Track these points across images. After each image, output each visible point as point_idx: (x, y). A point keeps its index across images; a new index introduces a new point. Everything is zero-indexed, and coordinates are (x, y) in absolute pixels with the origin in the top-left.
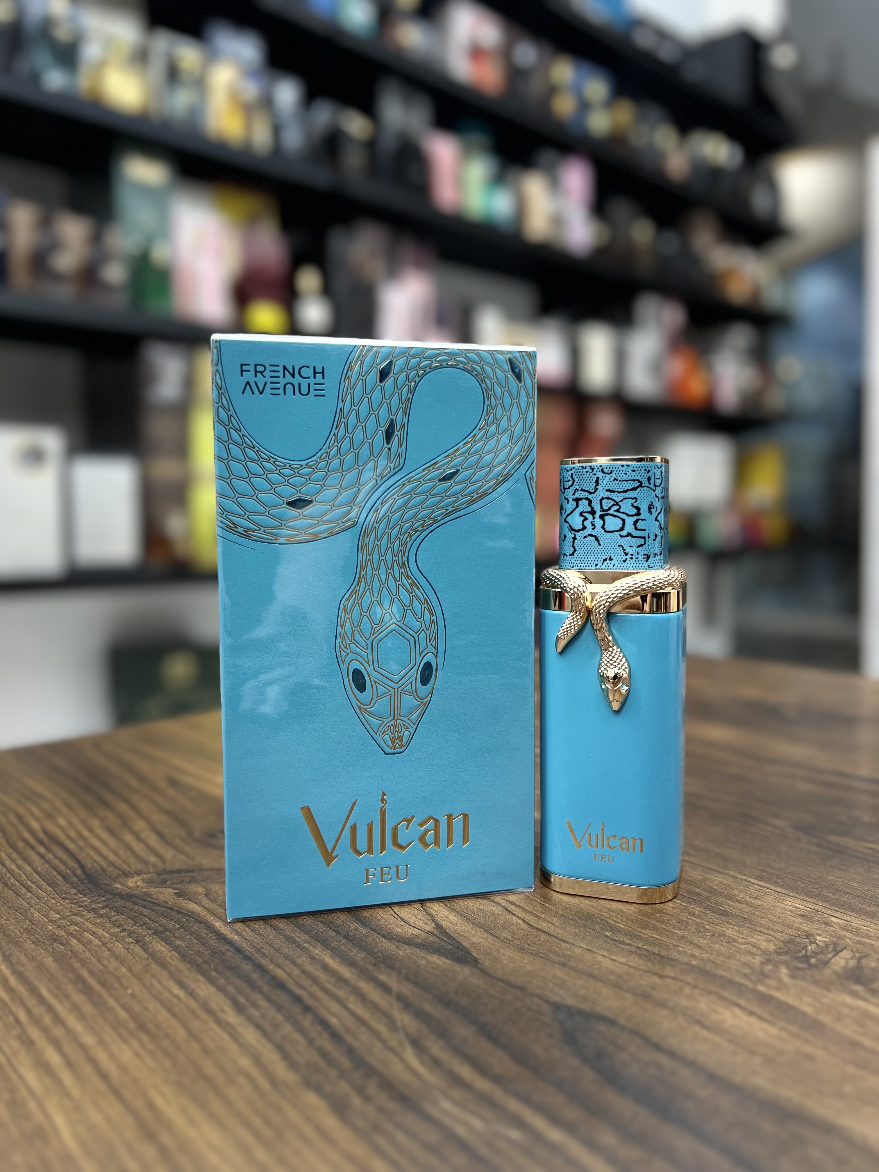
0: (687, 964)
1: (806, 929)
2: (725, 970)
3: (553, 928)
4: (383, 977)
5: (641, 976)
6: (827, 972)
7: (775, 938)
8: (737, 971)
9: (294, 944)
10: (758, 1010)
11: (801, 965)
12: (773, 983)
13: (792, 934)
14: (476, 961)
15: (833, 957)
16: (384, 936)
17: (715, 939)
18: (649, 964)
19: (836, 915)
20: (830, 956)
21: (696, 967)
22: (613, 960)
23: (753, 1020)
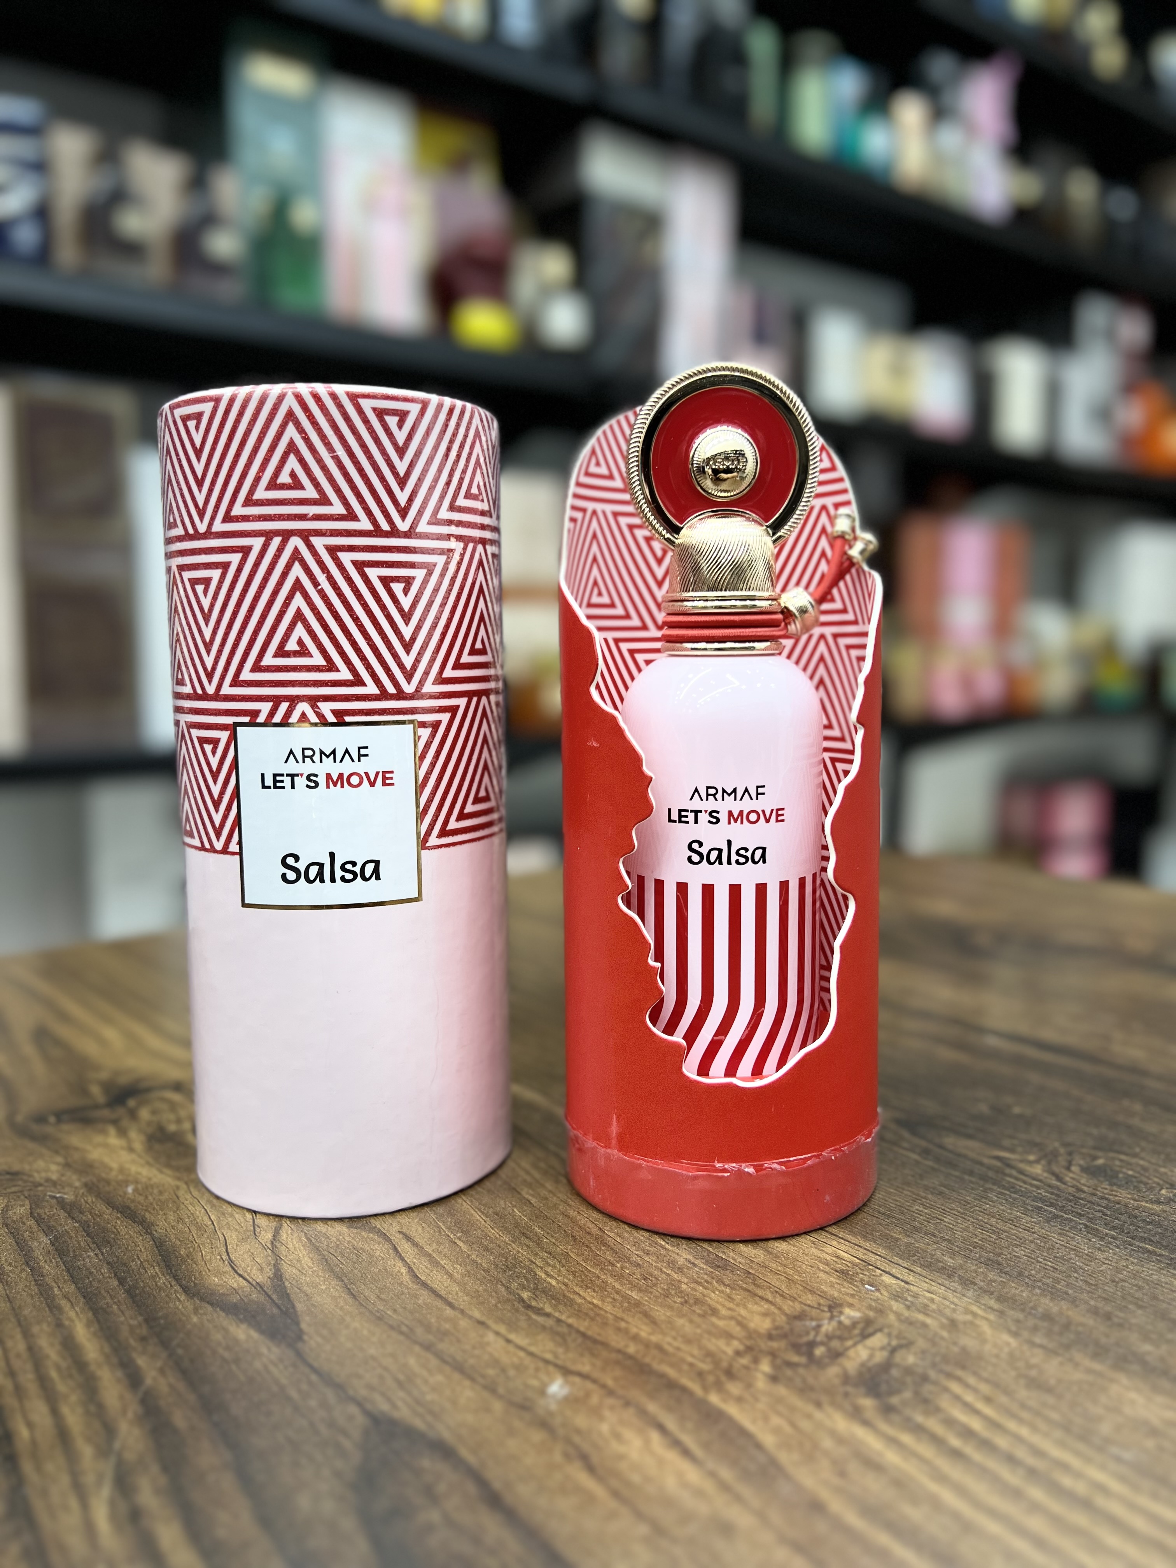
0: (619, 1351)
1: (836, 1294)
2: (672, 1365)
3: (447, 1282)
4: (141, 1361)
5: (537, 1370)
6: (833, 1371)
7: (780, 1309)
8: (691, 1365)
9: (46, 1299)
10: (688, 1440)
11: (795, 1358)
12: (734, 1388)
13: (809, 1302)
14: (300, 1336)
15: (855, 1345)
16: (186, 1290)
17: (685, 1308)
18: (560, 1350)
19: (894, 1271)
20: (849, 1343)
21: (630, 1357)
22: (508, 1341)
23: (672, 1456)
